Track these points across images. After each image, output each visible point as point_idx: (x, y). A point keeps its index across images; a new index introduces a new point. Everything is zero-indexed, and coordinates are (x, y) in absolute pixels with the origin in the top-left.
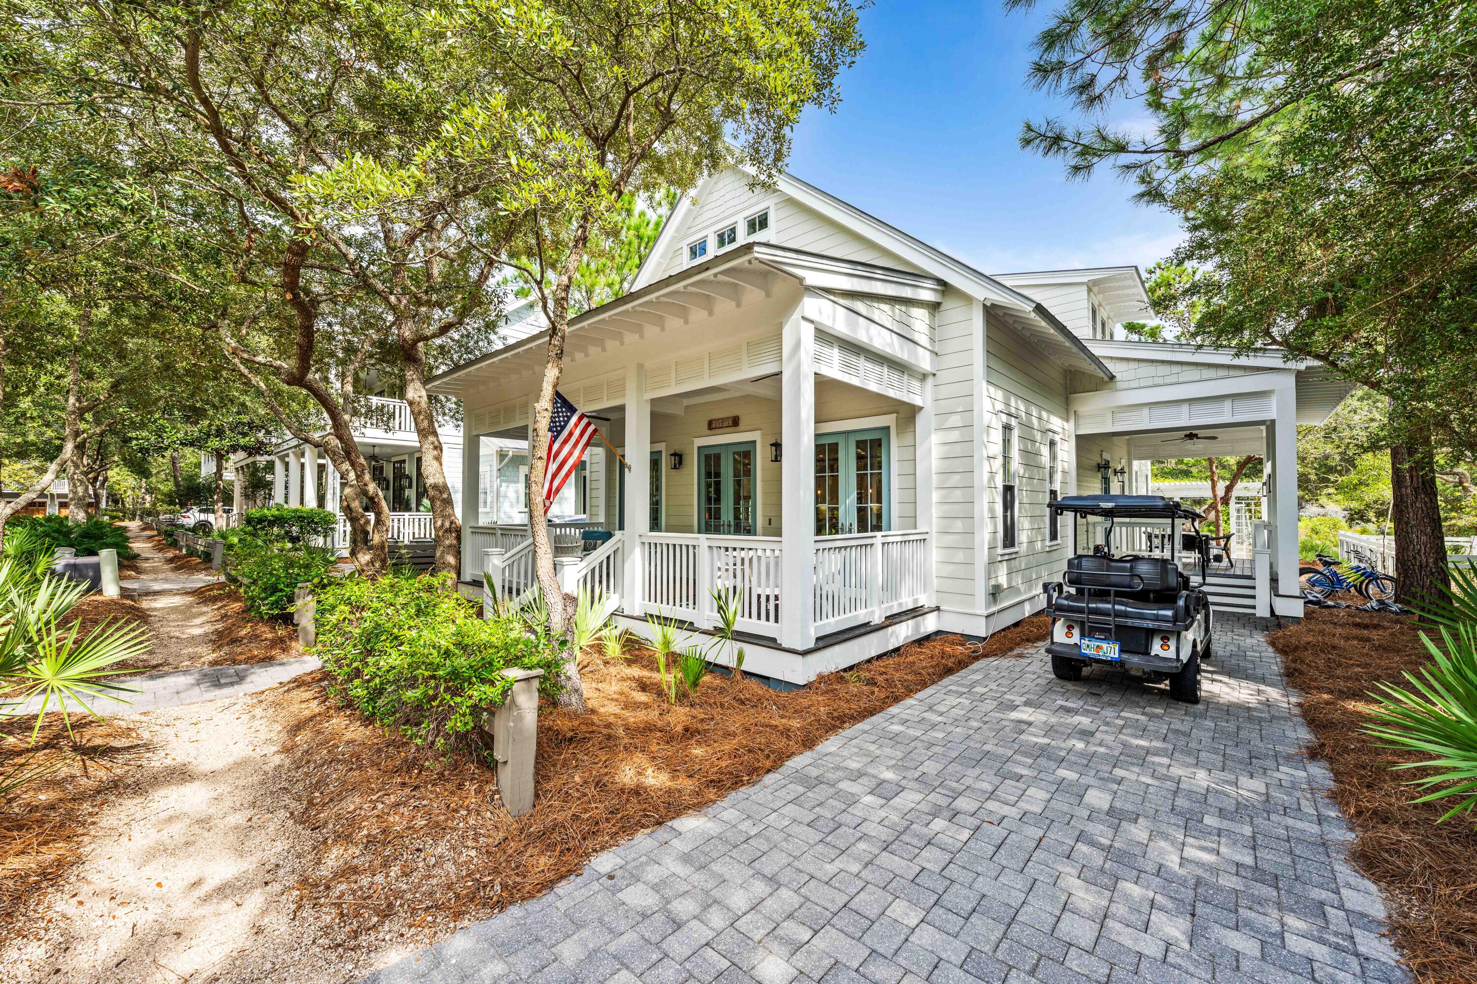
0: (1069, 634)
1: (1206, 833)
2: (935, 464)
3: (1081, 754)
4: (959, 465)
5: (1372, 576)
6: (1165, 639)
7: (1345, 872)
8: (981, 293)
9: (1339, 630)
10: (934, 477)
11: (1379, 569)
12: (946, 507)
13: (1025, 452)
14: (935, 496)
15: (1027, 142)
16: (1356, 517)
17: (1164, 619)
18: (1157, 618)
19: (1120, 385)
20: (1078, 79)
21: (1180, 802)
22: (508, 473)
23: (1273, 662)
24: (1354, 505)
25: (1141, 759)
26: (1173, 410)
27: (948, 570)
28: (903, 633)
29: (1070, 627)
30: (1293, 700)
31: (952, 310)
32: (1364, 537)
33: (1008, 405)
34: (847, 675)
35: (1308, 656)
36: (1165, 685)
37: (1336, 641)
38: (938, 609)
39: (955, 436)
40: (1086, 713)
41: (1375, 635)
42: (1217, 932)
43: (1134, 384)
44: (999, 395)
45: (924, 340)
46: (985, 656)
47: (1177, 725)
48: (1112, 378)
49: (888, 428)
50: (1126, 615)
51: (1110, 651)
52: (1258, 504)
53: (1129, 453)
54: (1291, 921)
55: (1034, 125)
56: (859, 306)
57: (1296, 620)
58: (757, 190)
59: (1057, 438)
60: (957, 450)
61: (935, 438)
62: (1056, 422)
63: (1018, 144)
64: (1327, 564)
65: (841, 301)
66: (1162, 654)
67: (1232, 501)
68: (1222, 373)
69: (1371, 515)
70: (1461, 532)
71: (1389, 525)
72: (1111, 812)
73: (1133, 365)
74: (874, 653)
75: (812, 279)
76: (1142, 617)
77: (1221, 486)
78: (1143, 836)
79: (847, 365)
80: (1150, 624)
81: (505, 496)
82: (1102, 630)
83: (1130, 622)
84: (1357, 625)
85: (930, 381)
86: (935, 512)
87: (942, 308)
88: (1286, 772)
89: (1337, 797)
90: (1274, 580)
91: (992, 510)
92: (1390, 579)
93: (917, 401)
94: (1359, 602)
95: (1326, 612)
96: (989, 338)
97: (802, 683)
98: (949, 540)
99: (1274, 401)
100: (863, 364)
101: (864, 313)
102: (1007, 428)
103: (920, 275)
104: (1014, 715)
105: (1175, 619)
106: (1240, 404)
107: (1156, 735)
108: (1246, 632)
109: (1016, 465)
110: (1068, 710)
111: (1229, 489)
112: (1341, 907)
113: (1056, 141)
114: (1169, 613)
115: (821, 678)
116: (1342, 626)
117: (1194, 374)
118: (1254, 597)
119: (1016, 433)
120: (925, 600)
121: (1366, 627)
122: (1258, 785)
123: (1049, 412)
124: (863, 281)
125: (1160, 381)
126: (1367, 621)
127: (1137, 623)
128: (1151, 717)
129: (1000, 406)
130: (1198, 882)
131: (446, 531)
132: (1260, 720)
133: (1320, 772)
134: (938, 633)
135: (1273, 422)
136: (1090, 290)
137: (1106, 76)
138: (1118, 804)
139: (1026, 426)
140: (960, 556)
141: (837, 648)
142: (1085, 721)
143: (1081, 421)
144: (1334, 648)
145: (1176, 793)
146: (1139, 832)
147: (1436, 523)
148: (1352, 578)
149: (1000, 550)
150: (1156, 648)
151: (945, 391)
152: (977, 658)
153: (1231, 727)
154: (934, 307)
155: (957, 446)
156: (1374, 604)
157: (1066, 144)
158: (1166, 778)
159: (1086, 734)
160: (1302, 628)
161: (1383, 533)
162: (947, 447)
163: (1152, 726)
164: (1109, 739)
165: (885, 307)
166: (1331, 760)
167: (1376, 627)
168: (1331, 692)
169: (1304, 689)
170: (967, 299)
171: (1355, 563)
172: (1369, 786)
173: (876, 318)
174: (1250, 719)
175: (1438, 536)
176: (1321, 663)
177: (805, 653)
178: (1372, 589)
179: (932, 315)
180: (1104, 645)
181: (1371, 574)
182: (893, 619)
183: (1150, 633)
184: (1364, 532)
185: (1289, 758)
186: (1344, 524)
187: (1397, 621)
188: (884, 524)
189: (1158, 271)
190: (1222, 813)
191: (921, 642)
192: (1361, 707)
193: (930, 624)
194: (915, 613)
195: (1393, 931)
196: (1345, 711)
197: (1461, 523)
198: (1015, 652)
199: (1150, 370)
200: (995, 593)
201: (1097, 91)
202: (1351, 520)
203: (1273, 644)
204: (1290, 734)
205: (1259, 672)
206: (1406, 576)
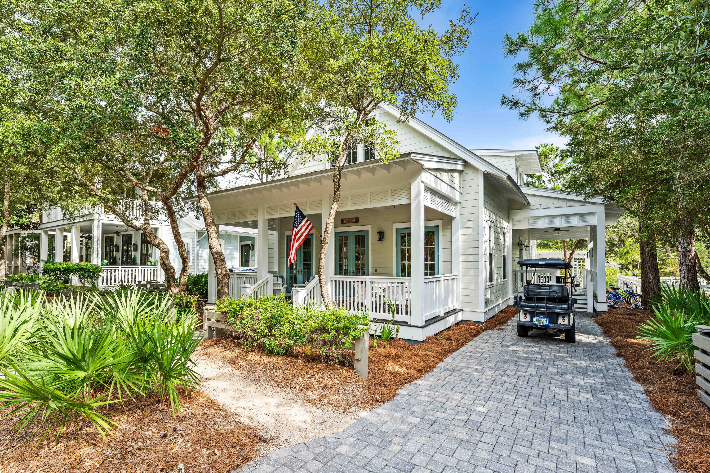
0: (525, 317)
1: (589, 376)
2: (461, 244)
3: (541, 359)
4: (472, 244)
5: (632, 294)
6: (563, 317)
7: (631, 382)
8: (484, 168)
9: (621, 316)
10: (460, 250)
11: (634, 291)
12: (466, 263)
13: (495, 238)
14: (461, 259)
15: (504, 103)
16: (624, 268)
17: (564, 309)
18: (561, 309)
19: (532, 207)
20: (531, 86)
21: (578, 369)
22: (203, 243)
23: (599, 329)
24: (624, 262)
25: (562, 359)
26: (554, 219)
27: (467, 292)
28: (451, 321)
29: (525, 314)
30: (608, 341)
31: (469, 174)
32: (628, 277)
33: (490, 217)
34: (438, 337)
35: (611, 326)
36: (563, 336)
37: (621, 320)
38: (462, 310)
39: (470, 231)
40: (536, 347)
41: (635, 318)
42: (599, 396)
43: (539, 207)
44: (487, 212)
45: (457, 187)
46: (486, 330)
47: (570, 349)
48: (529, 203)
49: (438, 226)
50: (549, 308)
51: (545, 321)
52: (584, 262)
53: (529, 236)
54: (618, 392)
55: (507, 96)
56: (438, 174)
57: (605, 313)
58: (401, 123)
59: (506, 231)
60: (471, 238)
61: (461, 232)
62: (505, 224)
63: (500, 103)
64: (614, 289)
65: (433, 173)
66: (563, 323)
67: (573, 260)
68: (575, 204)
69: (630, 267)
70: (666, 274)
71: (638, 272)
72: (558, 373)
73: (538, 198)
74: (442, 329)
75: (427, 165)
76: (556, 308)
77: (568, 253)
78: (571, 378)
79: (432, 200)
80: (559, 311)
81: (201, 256)
82: (542, 314)
83: (551, 310)
84: (628, 314)
85: (458, 206)
86: (461, 266)
87: (464, 172)
88: (610, 361)
89: (626, 366)
90: (595, 296)
91: (485, 265)
92: (639, 295)
93: (454, 215)
94: (627, 306)
95: (615, 310)
96: (485, 188)
97: (421, 340)
98: (467, 278)
99: (596, 217)
100: (437, 200)
101: (440, 177)
102: (490, 227)
103: (458, 159)
104: (510, 348)
105: (568, 308)
106: (583, 218)
107: (564, 352)
108: (585, 319)
109: (493, 245)
110: (529, 346)
111: (571, 254)
112: (632, 389)
113: (515, 104)
114: (566, 306)
115: (428, 338)
116: (622, 315)
117: (564, 204)
118: (586, 304)
119: (493, 230)
120: (457, 307)
121: (631, 315)
122: (602, 364)
123: (503, 219)
124: (441, 164)
125: (549, 206)
126: (631, 312)
127: (554, 311)
128: (560, 347)
129: (488, 218)
130: (591, 387)
131: (224, 276)
132: (598, 347)
133: (621, 360)
134: (462, 321)
135: (595, 227)
136: (516, 160)
137: (541, 87)
138: (559, 371)
139: (496, 226)
140: (472, 286)
141: (432, 326)
142: (537, 349)
143: (515, 223)
144: (621, 322)
145: (577, 367)
146: (569, 377)
147: (656, 270)
148: (624, 295)
149: (488, 283)
150: (560, 321)
151: (465, 211)
152: (483, 331)
153: (589, 349)
154: (461, 172)
155: (471, 236)
156: (633, 306)
157: (520, 105)
158: (572, 364)
159: (539, 353)
160: (608, 315)
161: (635, 275)
162: (466, 236)
163: (561, 350)
164: (548, 354)
165: (446, 174)
166: (623, 356)
167: (635, 315)
168: (621, 336)
169: (611, 336)
170: (476, 170)
171: (625, 289)
172: (637, 360)
173: (443, 179)
174: (595, 347)
175: (657, 277)
176: (617, 328)
177: (422, 327)
178: (632, 300)
179: (460, 175)
180: (543, 320)
181: (632, 293)
182: (448, 314)
183: (558, 314)
184: (626, 275)
185: (610, 357)
186: (618, 271)
187: (642, 312)
188: (436, 271)
189: (541, 148)
190: (593, 371)
191: (458, 324)
192: (633, 340)
193: (460, 317)
194: (453, 312)
195: (646, 392)
196: (627, 342)
197: (666, 270)
198: (497, 328)
199: (545, 201)
200: (487, 302)
201: (538, 92)
202: (622, 269)
203: (597, 322)
204: (609, 350)
205: (594, 332)
206: (646, 294)
